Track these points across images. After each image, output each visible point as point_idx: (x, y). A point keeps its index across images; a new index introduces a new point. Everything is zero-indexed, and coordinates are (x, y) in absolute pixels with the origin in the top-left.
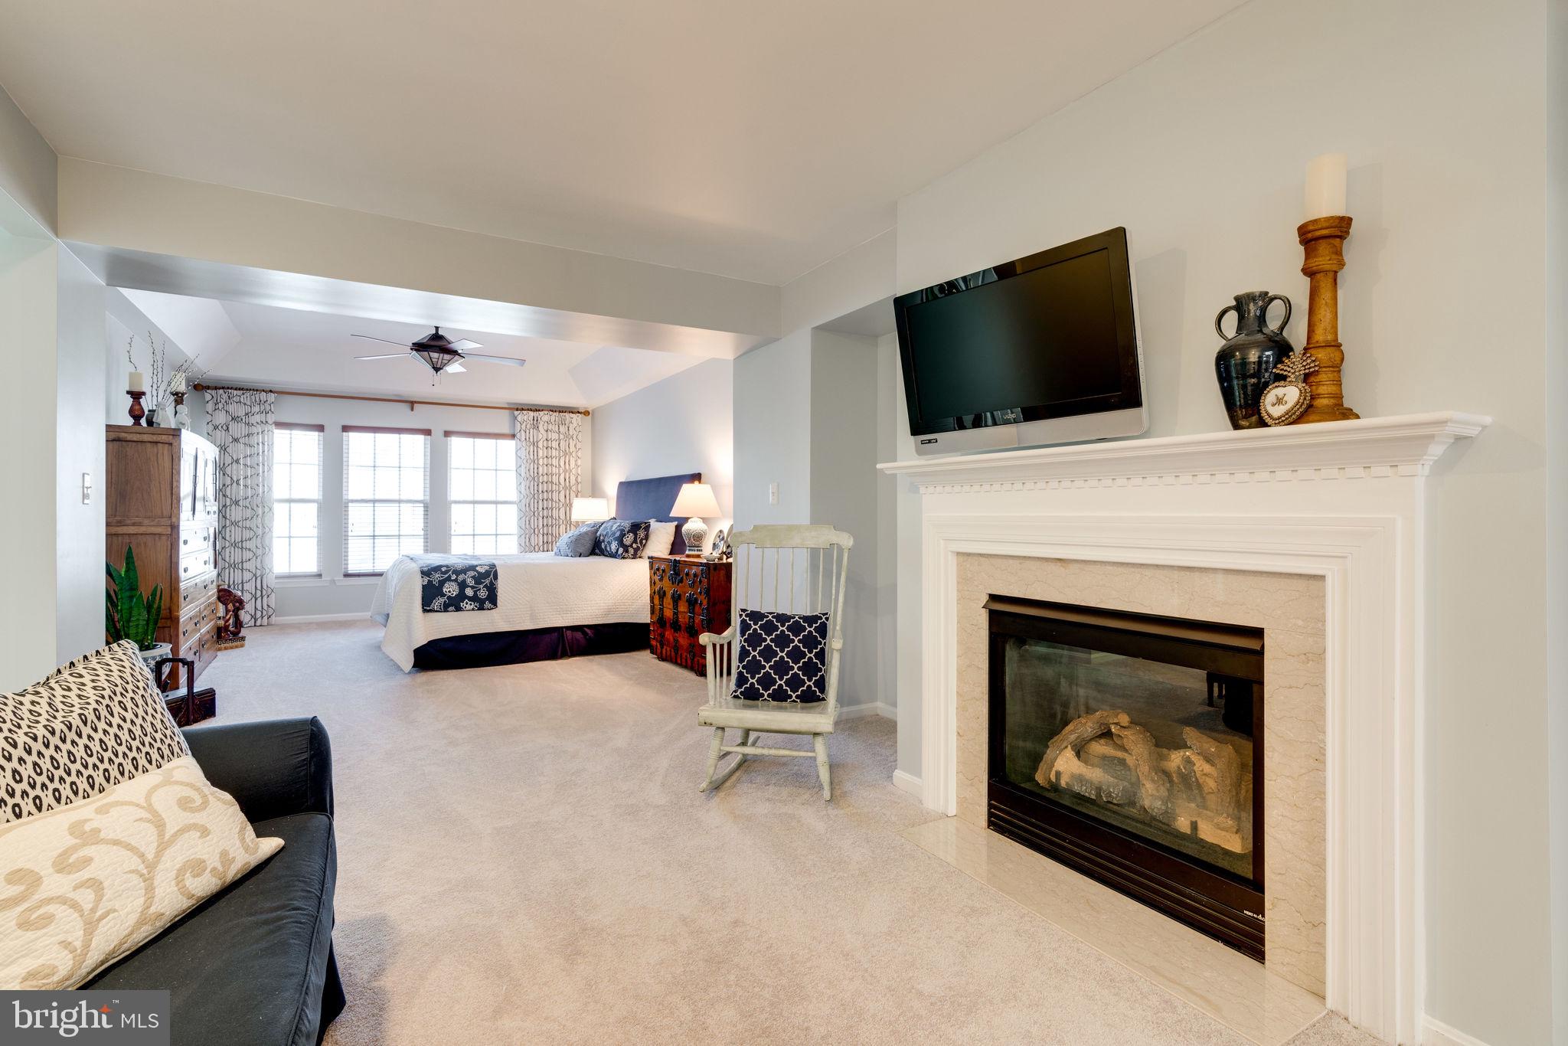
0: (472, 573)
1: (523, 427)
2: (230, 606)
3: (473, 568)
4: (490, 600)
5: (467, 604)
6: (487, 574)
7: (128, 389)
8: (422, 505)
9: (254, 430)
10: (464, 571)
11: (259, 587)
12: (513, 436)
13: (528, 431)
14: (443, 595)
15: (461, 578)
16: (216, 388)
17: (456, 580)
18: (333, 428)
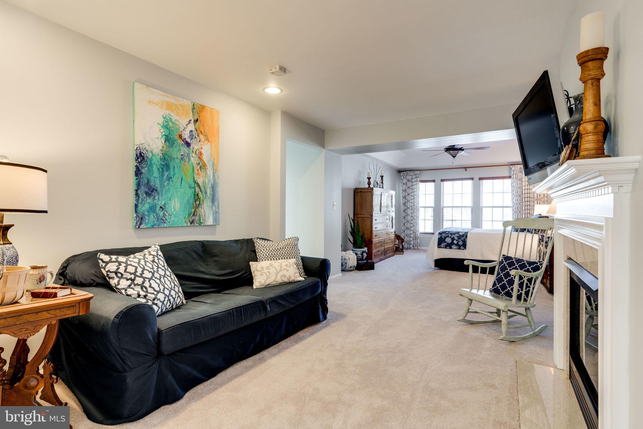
0: (457, 235)
1: (515, 172)
2: (400, 241)
3: (458, 233)
4: (464, 246)
5: (454, 246)
6: (463, 235)
7: (367, 177)
8: (471, 208)
9: (414, 184)
10: (454, 234)
11: (415, 236)
12: (510, 177)
13: (517, 174)
14: (445, 242)
15: (453, 236)
16: (404, 171)
17: (450, 237)
18: (438, 180)
